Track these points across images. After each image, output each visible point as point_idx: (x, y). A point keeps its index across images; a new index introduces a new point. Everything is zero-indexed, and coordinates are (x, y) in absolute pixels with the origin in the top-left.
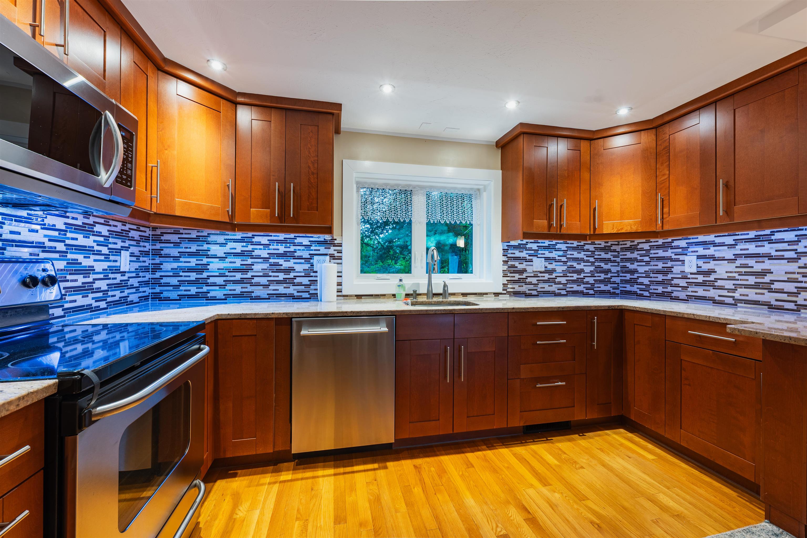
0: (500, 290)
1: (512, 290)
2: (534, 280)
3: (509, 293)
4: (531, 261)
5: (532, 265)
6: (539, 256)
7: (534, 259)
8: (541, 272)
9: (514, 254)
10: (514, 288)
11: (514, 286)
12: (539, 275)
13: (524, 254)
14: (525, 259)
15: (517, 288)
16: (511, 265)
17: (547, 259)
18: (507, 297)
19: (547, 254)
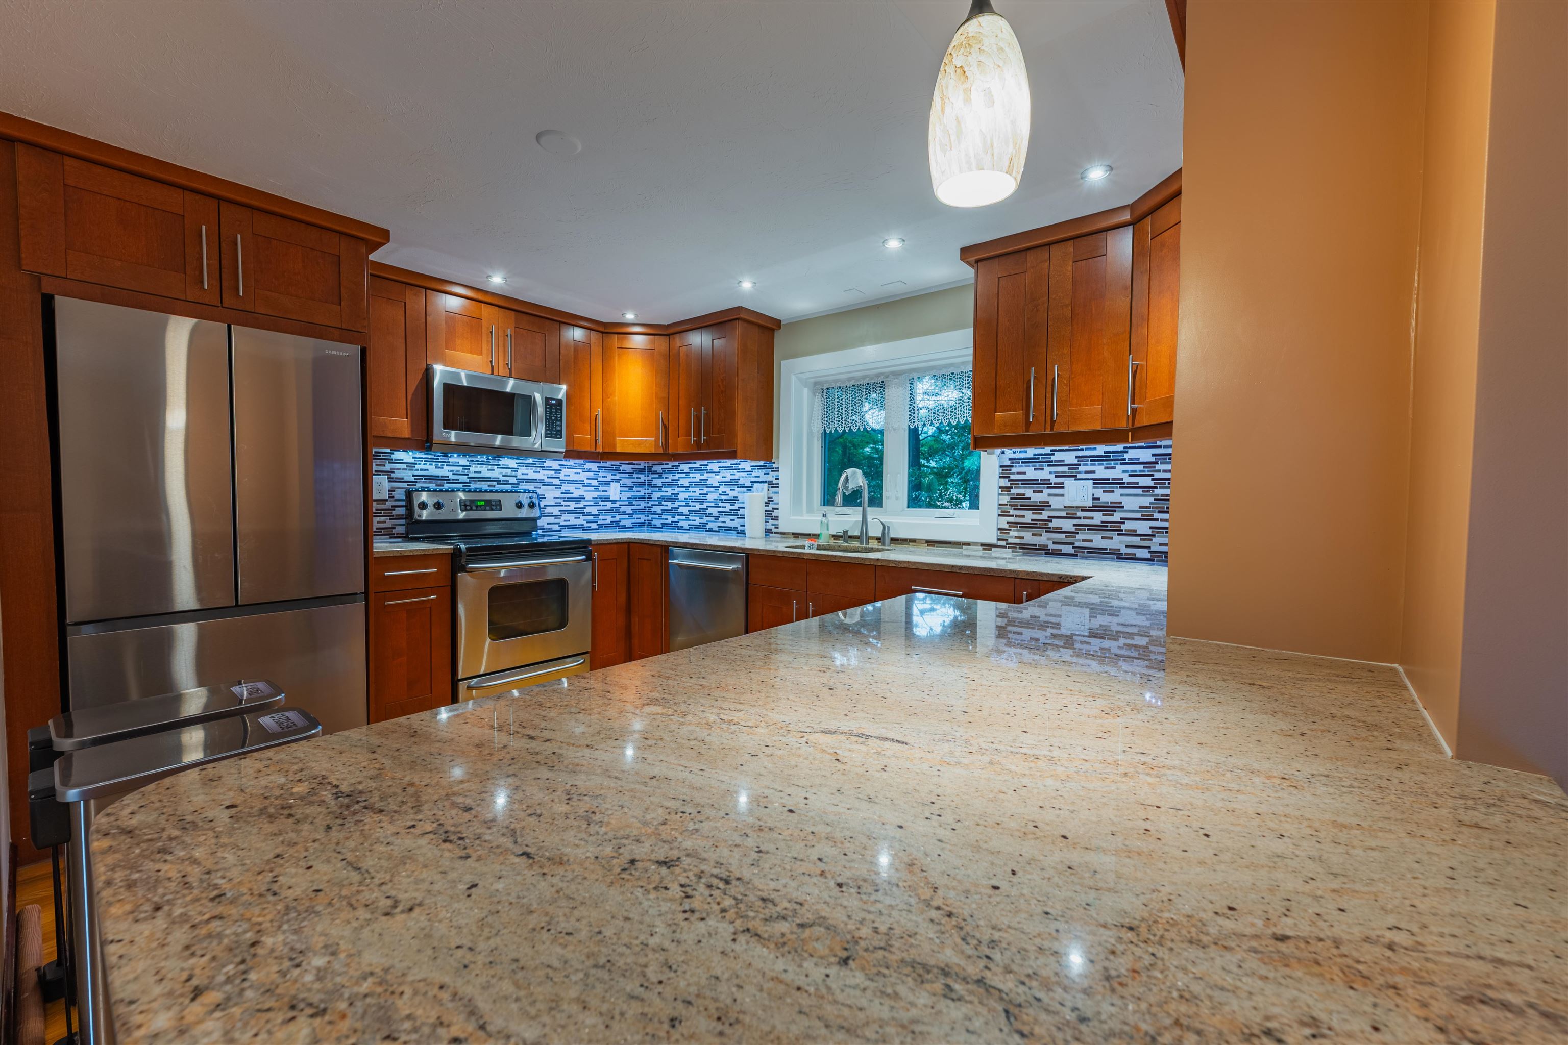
0: (994, 541)
1: (1018, 541)
2: (1068, 525)
3: (1012, 546)
4: (1061, 486)
5: (1063, 495)
6: (1079, 476)
7: (1068, 482)
8: (1084, 509)
9: (1025, 473)
10: (1023, 538)
11: (1022, 534)
12: (1080, 514)
13: (1046, 473)
14: (1047, 483)
15: (1028, 537)
16: (1017, 494)
17: (1098, 482)
18: (1006, 553)
19: (1101, 471)
